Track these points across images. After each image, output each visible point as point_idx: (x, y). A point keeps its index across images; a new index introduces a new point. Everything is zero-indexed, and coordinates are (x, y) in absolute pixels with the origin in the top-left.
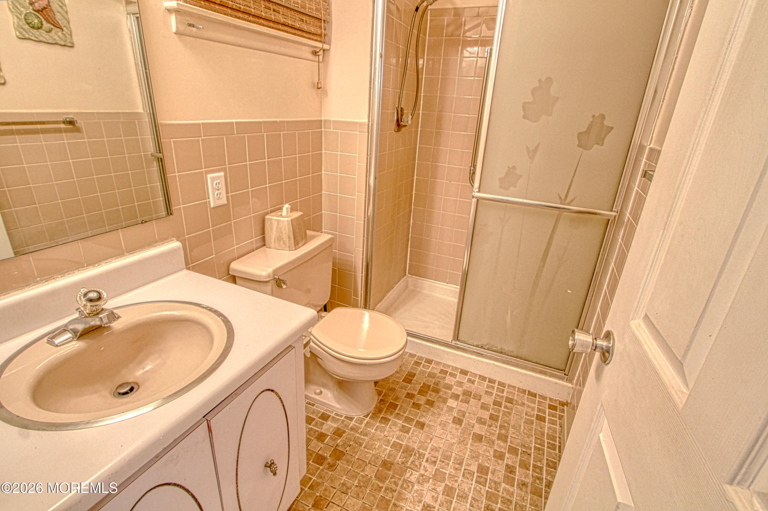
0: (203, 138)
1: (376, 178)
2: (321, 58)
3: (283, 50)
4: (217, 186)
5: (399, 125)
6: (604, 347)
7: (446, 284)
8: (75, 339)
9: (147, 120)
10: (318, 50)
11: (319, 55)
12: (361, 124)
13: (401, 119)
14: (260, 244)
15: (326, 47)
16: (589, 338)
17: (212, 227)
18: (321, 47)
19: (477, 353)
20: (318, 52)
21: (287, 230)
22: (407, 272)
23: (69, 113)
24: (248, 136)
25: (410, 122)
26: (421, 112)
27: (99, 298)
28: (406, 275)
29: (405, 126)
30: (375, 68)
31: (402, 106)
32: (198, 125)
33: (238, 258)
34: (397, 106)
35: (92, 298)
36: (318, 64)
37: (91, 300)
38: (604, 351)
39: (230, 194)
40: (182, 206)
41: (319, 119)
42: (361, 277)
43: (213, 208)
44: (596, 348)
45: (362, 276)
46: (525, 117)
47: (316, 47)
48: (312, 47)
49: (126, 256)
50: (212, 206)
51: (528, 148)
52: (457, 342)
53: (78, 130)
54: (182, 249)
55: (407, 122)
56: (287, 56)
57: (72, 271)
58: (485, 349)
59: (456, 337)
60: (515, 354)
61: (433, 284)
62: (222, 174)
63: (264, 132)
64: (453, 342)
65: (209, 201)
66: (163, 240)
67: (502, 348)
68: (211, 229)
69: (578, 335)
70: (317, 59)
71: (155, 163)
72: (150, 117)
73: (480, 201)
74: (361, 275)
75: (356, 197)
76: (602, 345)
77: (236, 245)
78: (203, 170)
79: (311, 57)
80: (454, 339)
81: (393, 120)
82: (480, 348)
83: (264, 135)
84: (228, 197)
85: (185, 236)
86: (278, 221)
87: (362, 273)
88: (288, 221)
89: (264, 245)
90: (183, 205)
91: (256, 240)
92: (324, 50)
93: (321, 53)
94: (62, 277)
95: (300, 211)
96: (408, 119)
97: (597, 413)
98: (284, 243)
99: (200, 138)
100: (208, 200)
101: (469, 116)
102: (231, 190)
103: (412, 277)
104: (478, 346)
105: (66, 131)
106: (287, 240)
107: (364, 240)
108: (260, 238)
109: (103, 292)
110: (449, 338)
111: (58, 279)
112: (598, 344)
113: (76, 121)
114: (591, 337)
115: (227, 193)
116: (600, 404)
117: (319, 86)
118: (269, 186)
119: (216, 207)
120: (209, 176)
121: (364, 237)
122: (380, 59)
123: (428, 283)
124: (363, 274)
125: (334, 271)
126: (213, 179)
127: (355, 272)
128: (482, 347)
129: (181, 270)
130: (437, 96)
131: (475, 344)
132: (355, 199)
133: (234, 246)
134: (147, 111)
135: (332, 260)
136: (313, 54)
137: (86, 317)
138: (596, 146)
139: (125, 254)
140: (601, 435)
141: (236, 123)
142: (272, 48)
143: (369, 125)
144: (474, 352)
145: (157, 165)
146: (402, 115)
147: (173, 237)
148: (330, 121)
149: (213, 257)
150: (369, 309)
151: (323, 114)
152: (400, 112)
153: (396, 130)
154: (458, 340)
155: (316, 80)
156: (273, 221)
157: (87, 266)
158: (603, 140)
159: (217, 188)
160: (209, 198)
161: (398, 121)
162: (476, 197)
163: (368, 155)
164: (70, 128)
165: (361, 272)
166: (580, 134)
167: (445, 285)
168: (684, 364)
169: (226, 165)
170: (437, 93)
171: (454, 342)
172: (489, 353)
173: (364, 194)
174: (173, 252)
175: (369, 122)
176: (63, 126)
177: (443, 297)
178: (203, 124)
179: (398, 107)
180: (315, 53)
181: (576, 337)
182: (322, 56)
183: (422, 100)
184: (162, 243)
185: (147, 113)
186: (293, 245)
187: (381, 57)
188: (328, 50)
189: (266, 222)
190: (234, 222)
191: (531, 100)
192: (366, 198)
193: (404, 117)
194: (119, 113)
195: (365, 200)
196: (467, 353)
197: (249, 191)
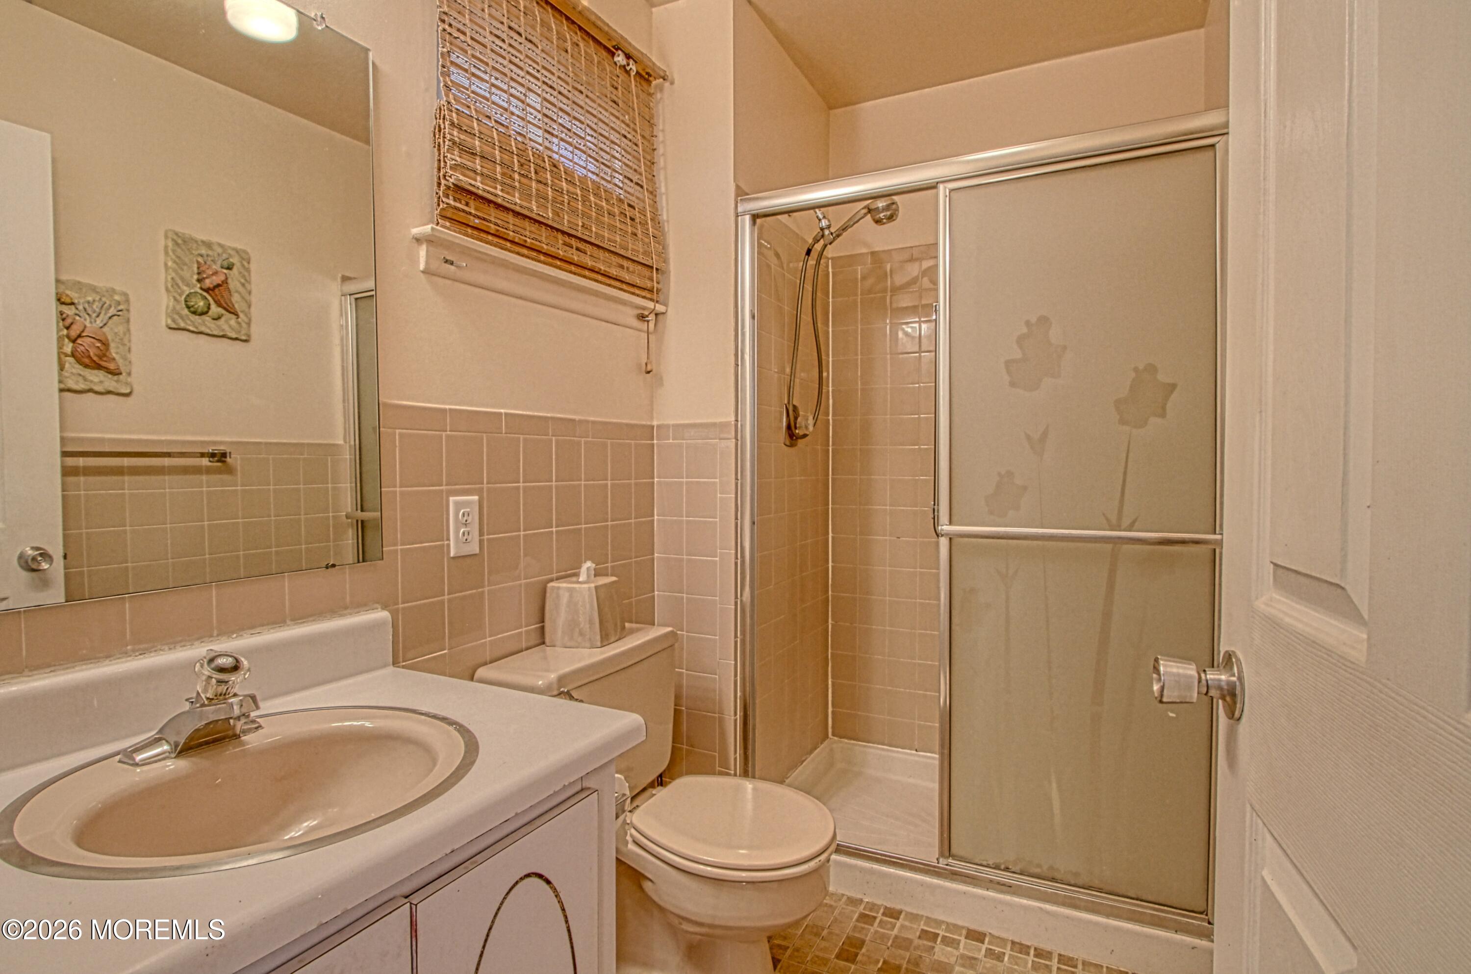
0: (448, 433)
1: (754, 523)
2: (652, 325)
3: (590, 309)
4: (465, 518)
5: (792, 435)
6: (1223, 684)
7: (914, 752)
8: (173, 755)
9: (348, 457)
10: (646, 313)
11: (648, 321)
12: (723, 426)
13: (795, 424)
14: (534, 639)
15: (660, 308)
16: (1189, 669)
17: (449, 594)
18: (653, 307)
19: (999, 883)
20: (647, 316)
21: (588, 608)
22: (830, 730)
23: (221, 443)
24: (525, 440)
25: (811, 428)
26: (830, 417)
27: (236, 668)
28: (827, 737)
29: (805, 436)
30: (743, 334)
31: (795, 403)
32: (445, 410)
33: (491, 662)
34: (786, 402)
35: (223, 666)
36: (646, 335)
37: (222, 670)
38: (1226, 692)
39: (486, 537)
40: (399, 547)
41: (649, 423)
42: (733, 724)
43: (454, 558)
44: (1206, 690)
45: (736, 720)
46: (1013, 384)
47: (644, 308)
48: (638, 307)
49: (288, 626)
50: (452, 555)
51: (1028, 437)
52: (950, 860)
53: (230, 471)
54: (391, 625)
55: (807, 427)
56: (596, 319)
57: (189, 641)
58: (1014, 872)
59: (947, 848)
60: (1084, 879)
61: (890, 754)
62: (476, 498)
63: (552, 436)
64: (941, 860)
65: (449, 545)
66: (360, 606)
67: (1051, 868)
68: (446, 597)
69: (1165, 666)
70: (645, 328)
71: (350, 533)
72: (353, 452)
73: (956, 541)
74: (733, 718)
75: (718, 559)
76: (1220, 680)
77: (490, 636)
78: (444, 488)
79: (636, 323)
80: (942, 854)
81: (780, 428)
82: (1003, 870)
83: (551, 440)
84: (481, 542)
85: (397, 604)
86: (571, 590)
87: (736, 714)
88: (589, 588)
89: (544, 643)
90: (401, 545)
91: (526, 631)
92: (656, 315)
93: (652, 317)
94: (170, 649)
95: (612, 575)
96: (806, 422)
97: (1247, 834)
98: (581, 634)
99: (444, 434)
100: (446, 542)
101: (919, 418)
102: (487, 531)
103: (841, 742)
104: (997, 867)
105: (208, 471)
106: (588, 626)
107: (736, 642)
108: (536, 628)
109: (243, 659)
110: (930, 854)
111: (162, 652)
112: (1211, 679)
113: (230, 453)
114: (1194, 667)
115: (481, 534)
116: (1248, 806)
117: (649, 368)
118: (557, 532)
119: (459, 557)
120: (451, 499)
121: (736, 636)
122: (751, 320)
123: (874, 751)
124: (738, 716)
125: (677, 713)
126: (459, 506)
127: (721, 712)
128: (1007, 869)
129: (385, 666)
130: (857, 390)
131: (991, 863)
132: (715, 562)
133: (486, 638)
134: (349, 442)
135: (673, 690)
136: (638, 319)
137: (203, 705)
138: (1153, 420)
139: (288, 622)
140: (1265, 873)
141: (506, 414)
142: (574, 305)
143: (736, 426)
144: (991, 881)
145: (353, 534)
146: (796, 418)
147: (378, 603)
148: (668, 426)
149: (445, 653)
150: (754, 777)
151: (655, 415)
152: (793, 413)
153: (788, 443)
154: (950, 855)
155: (644, 360)
156: (561, 592)
157: (218, 635)
158: (1164, 408)
159: (464, 522)
160: (448, 539)
161: (789, 427)
162: (947, 535)
163: (737, 479)
164: (217, 467)
165: (732, 713)
166: (1118, 403)
167: (911, 755)
168: (1347, 587)
169: (483, 483)
170: (857, 384)
171: (943, 862)
172: (1026, 882)
173: (733, 552)
174: (373, 627)
175: (737, 421)
176: (205, 462)
177: (911, 780)
178: (450, 410)
179: (789, 403)
180: (642, 317)
181: (1162, 669)
182: (654, 321)
183: (831, 397)
184: (356, 610)
185: (350, 446)
186: (598, 637)
187: (753, 317)
188: (663, 313)
189: (548, 595)
190: (488, 591)
191: (1018, 355)
192: (737, 558)
193: (799, 419)
194: (302, 444)
195: (736, 564)
196: (976, 885)
197: (519, 536)
